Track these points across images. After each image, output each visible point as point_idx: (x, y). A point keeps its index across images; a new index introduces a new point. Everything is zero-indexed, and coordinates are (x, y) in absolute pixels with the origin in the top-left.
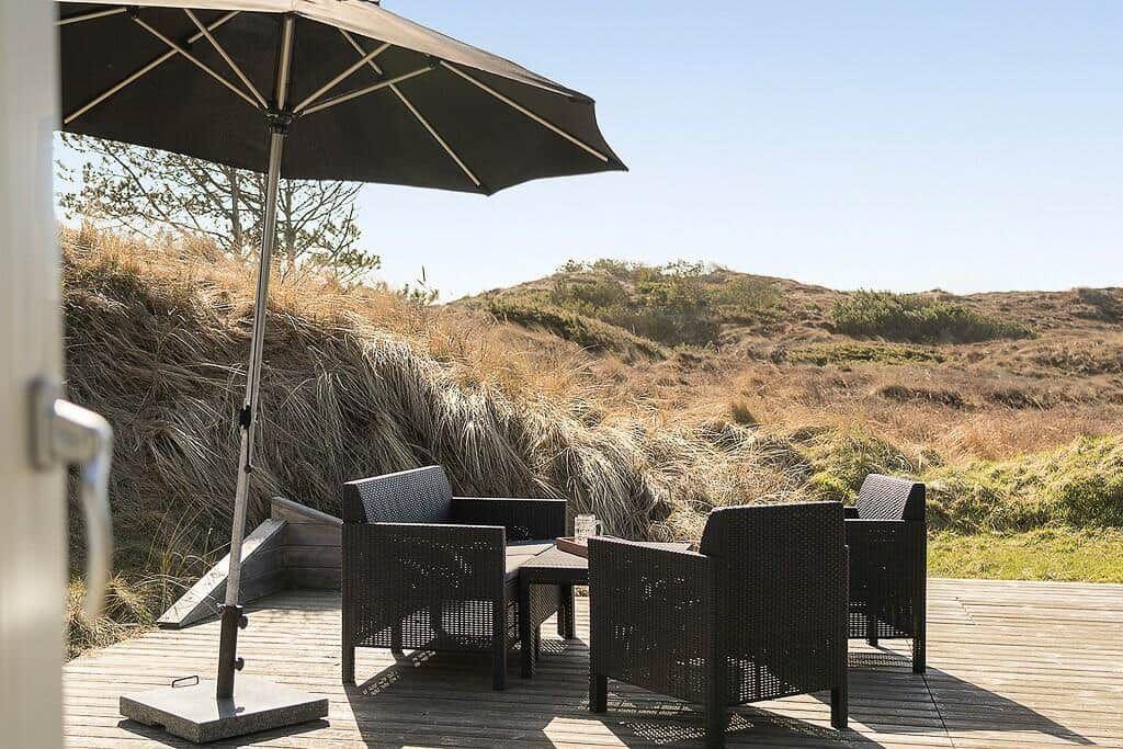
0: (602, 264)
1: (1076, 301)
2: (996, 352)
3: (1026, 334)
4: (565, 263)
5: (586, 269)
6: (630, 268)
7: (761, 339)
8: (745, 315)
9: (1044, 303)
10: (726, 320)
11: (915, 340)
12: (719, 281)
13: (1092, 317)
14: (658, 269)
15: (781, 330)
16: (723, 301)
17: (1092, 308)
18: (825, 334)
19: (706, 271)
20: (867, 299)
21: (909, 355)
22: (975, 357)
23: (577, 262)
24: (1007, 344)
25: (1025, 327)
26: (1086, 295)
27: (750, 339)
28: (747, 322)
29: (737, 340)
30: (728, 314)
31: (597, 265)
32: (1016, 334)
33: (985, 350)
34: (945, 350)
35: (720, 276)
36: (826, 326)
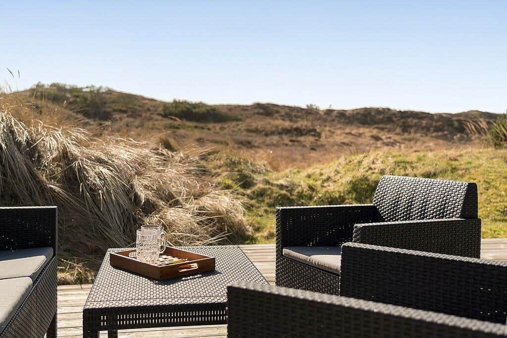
0: (54, 85)
1: (256, 108)
2: (230, 126)
3: (240, 120)
4: (36, 83)
5: (46, 87)
6: (68, 87)
7: (131, 119)
8: (124, 109)
9: (244, 108)
10: (115, 111)
11: (198, 121)
12: (111, 94)
13: (261, 114)
14: (82, 88)
15: (140, 116)
16: (113, 102)
17: (261, 111)
18: (160, 118)
19: (103, 90)
20: (176, 104)
21: (196, 127)
22: (222, 129)
23: (43, 83)
24: (234, 123)
25: (240, 117)
26: (259, 106)
27: (127, 119)
28: (125, 112)
29: (121, 119)
30: (116, 108)
31: (51, 85)
32: (238, 120)
33: (226, 126)
34: (210, 126)
35: (110, 92)
36: (159, 114)
